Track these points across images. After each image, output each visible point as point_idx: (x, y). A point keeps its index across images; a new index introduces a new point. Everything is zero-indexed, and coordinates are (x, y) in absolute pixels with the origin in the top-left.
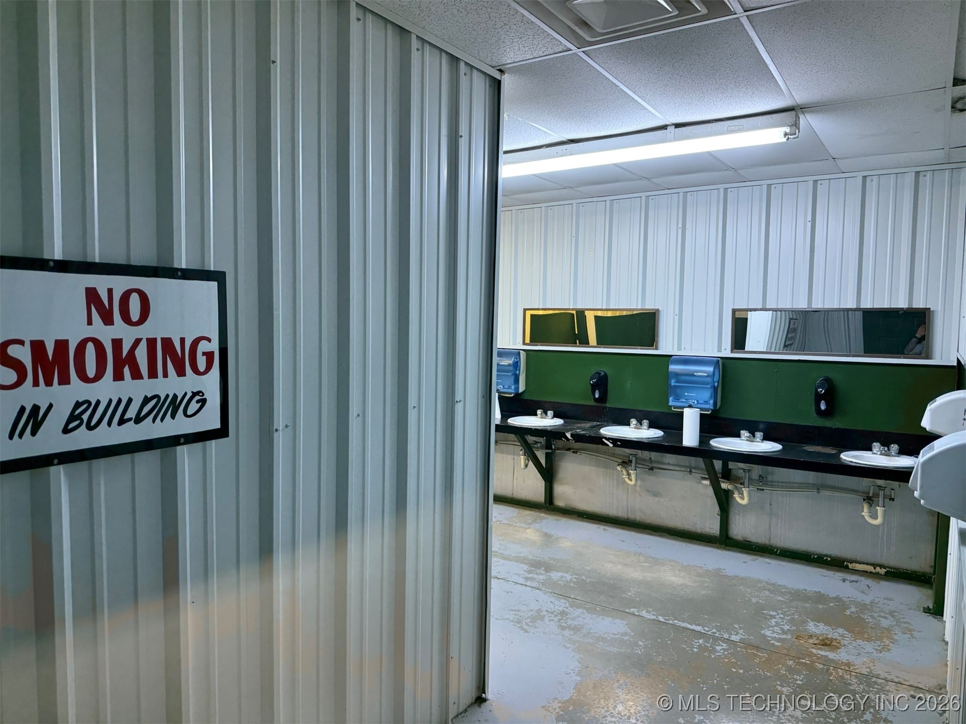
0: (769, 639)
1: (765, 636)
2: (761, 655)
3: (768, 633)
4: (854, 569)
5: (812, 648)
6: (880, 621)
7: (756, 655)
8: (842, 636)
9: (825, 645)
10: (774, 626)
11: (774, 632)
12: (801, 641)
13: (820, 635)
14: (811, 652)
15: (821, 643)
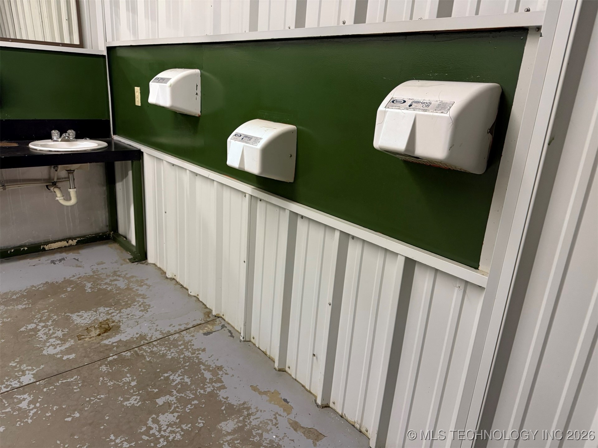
0: (59, 356)
1: (51, 357)
2: (72, 379)
3: (51, 351)
4: (51, 249)
5: (102, 340)
6: (116, 285)
7: (69, 384)
8: (108, 314)
9: (106, 331)
10: (47, 339)
11: (55, 346)
12: (86, 339)
13: (93, 324)
14: (106, 345)
15: (103, 331)
